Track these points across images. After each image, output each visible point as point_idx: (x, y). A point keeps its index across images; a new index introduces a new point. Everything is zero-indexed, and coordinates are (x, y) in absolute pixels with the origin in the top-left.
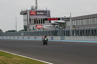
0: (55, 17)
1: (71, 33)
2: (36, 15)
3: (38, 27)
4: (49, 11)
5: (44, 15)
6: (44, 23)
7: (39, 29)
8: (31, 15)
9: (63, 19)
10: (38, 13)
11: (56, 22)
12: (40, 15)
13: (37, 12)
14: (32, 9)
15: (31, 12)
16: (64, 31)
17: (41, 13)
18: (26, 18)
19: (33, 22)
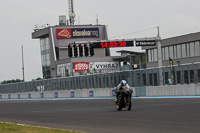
0: (120, 39)
1: (161, 78)
2: (73, 37)
3: (79, 66)
4: (104, 27)
5: (92, 36)
6: (92, 54)
7: (80, 71)
8: (59, 38)
9: (139, 43)
10: (75, 33)
11: (123, 52)
12: (81, 37)
13: (73, 30)
14: (61, 24)
15: (58, 31)
16: (144, 75)
17: (84, 33)
18: (48, 47)
19: (64, 55)
